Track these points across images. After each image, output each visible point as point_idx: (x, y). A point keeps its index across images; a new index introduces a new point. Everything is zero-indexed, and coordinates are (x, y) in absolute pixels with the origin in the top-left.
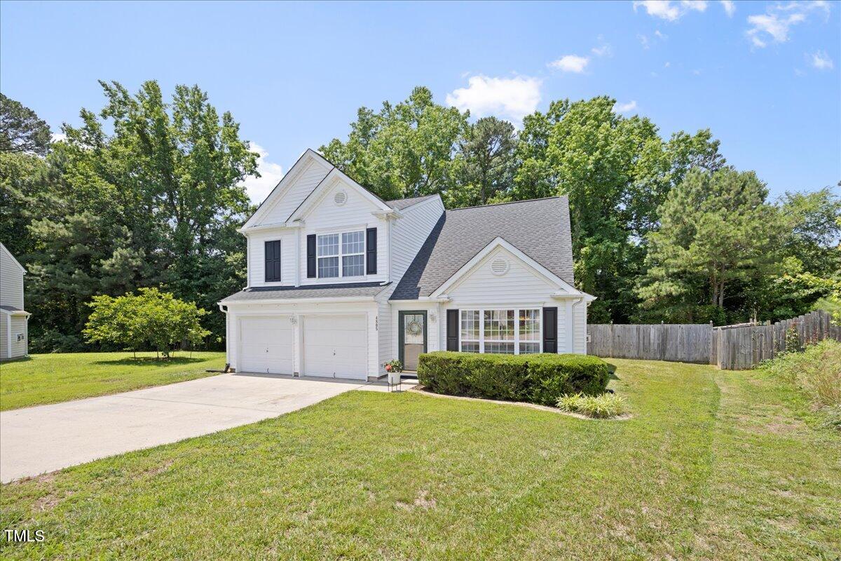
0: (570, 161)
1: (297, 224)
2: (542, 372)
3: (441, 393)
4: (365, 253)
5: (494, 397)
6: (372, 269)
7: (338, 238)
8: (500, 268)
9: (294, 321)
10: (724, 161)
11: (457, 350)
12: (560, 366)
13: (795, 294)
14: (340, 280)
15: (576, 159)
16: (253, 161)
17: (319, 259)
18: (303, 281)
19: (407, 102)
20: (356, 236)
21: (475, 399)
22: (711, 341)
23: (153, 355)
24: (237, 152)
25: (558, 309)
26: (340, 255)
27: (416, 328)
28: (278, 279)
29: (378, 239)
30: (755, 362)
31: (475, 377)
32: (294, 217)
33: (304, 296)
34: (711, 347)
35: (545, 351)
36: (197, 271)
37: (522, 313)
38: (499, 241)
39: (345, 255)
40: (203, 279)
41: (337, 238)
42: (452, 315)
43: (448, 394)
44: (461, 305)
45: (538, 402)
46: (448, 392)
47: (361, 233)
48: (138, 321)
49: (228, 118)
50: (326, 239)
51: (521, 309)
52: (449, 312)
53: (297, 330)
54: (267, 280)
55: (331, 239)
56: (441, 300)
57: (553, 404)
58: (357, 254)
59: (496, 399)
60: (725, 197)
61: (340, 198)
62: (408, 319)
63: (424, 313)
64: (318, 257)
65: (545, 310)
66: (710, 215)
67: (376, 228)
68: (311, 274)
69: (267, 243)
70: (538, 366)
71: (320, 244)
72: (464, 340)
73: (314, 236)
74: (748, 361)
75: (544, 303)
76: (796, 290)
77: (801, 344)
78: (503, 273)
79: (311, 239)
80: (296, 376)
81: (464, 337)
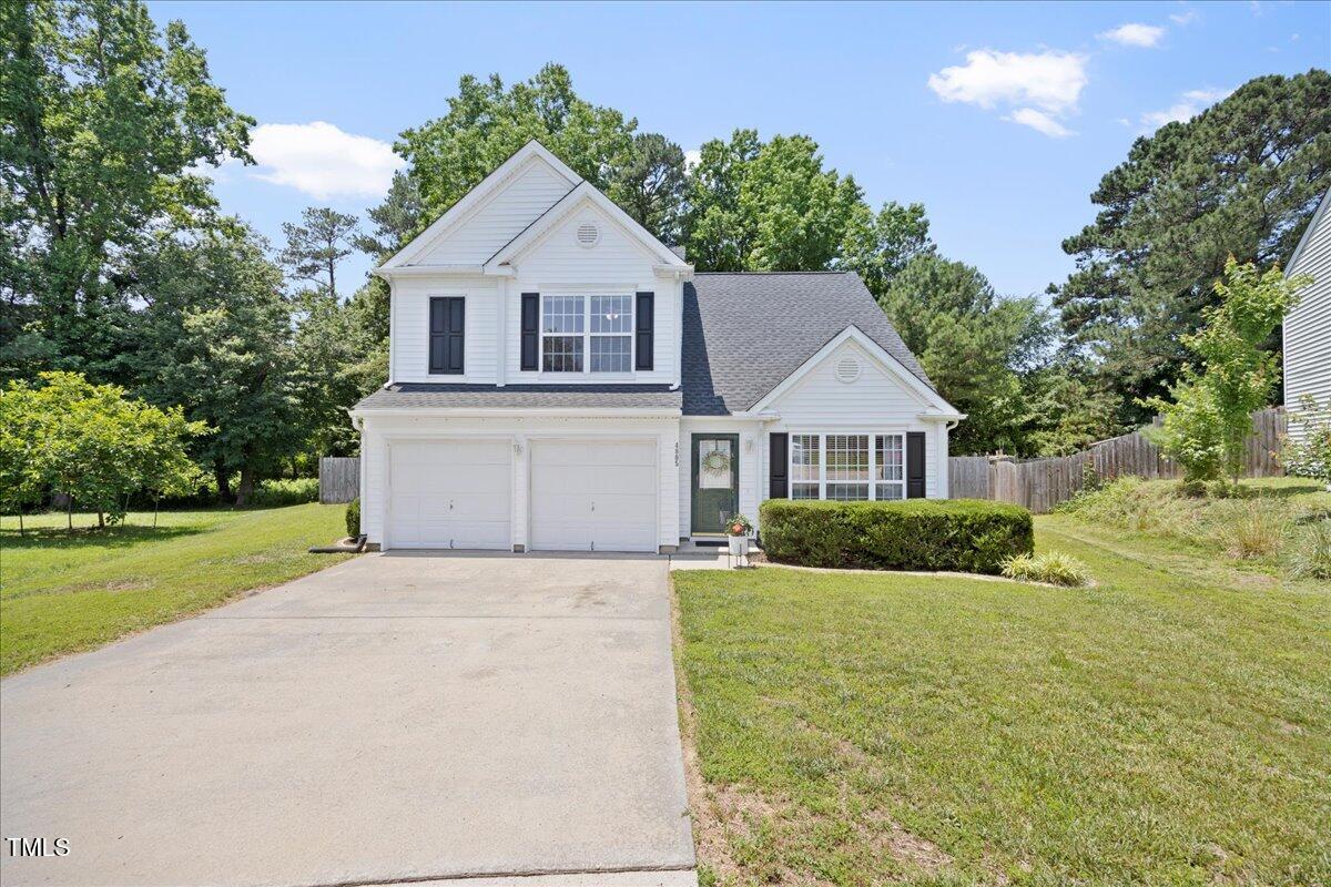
0: (777, 219)
1: (507, 271)
2: (972, 526)
3: (816, 566)
4: (633, 334)
5: (900, 567)
6: (645, 362)
7: (583, 303)
8: (848, 370)
9: (518, 449)
10: (934, 247)
11: (785, 496)
12: (997, 515)
13: (1014, 421)
14: (586, 377)
15: (785, 219)
16: (243, 132)
17: (545, 338)
18: (511, 375)
19: (531, 83)
20: (615, 303)
21: (874, 571)
22: (987, 479)
23: (56, 520)
24: (206, 108)
25: (927, 435)
26: (587, 334)
27: (716, 462)
28: (460, 370)
29: (656, 313)
30: (1051, 505)
31: (872, 538)
32: (502, 258)
33: (535, 404)
34: (988, 486)
35: (909, 496)
36: (104, 341)
37: (879, 441)
38: (852, 331)
39: (595, 334)
40: (119, 358)
41: (580, 305)
42: (779, 442)
43: (827, 567)
44: (791, 426)
45: (968, 569)
46: (826, 564)
47: (627, 300)
48: (53, 447)
49: (179, 34)
50: (559, 304)
51: (879, 434)
52: (773, 436)
53: (520, 467)
54: (433, 369)
55: (569, 303)
56: (765, 418)
57: (996, 571)
58: (618, 334)
59: (903, 570)
60: (954, 293)
61: (587, 235)
62: (706, 447)
63: (734, 440)
64: (542, 334)
65: (910, 435)
66: (942, 315)
67: (653, 293)
68: (528, 363)
69: (433, 301)
70: (965, 518)
71: (548, 309)
72: (796, 482)
73: (535, 297)
74: (1044, 504)
75: (908, 426)
76: (1015, 416)
77: (1098, 481)
78: (851, 379)
79: (530, 302)
80: (518, 551)
81: (796, 475)
